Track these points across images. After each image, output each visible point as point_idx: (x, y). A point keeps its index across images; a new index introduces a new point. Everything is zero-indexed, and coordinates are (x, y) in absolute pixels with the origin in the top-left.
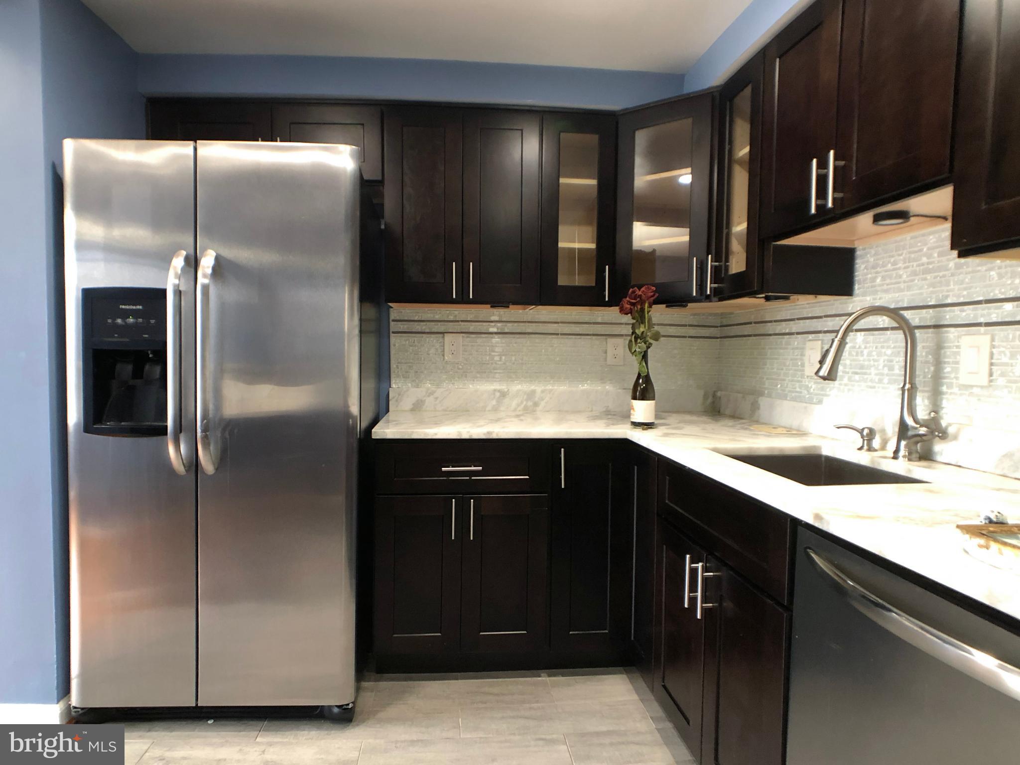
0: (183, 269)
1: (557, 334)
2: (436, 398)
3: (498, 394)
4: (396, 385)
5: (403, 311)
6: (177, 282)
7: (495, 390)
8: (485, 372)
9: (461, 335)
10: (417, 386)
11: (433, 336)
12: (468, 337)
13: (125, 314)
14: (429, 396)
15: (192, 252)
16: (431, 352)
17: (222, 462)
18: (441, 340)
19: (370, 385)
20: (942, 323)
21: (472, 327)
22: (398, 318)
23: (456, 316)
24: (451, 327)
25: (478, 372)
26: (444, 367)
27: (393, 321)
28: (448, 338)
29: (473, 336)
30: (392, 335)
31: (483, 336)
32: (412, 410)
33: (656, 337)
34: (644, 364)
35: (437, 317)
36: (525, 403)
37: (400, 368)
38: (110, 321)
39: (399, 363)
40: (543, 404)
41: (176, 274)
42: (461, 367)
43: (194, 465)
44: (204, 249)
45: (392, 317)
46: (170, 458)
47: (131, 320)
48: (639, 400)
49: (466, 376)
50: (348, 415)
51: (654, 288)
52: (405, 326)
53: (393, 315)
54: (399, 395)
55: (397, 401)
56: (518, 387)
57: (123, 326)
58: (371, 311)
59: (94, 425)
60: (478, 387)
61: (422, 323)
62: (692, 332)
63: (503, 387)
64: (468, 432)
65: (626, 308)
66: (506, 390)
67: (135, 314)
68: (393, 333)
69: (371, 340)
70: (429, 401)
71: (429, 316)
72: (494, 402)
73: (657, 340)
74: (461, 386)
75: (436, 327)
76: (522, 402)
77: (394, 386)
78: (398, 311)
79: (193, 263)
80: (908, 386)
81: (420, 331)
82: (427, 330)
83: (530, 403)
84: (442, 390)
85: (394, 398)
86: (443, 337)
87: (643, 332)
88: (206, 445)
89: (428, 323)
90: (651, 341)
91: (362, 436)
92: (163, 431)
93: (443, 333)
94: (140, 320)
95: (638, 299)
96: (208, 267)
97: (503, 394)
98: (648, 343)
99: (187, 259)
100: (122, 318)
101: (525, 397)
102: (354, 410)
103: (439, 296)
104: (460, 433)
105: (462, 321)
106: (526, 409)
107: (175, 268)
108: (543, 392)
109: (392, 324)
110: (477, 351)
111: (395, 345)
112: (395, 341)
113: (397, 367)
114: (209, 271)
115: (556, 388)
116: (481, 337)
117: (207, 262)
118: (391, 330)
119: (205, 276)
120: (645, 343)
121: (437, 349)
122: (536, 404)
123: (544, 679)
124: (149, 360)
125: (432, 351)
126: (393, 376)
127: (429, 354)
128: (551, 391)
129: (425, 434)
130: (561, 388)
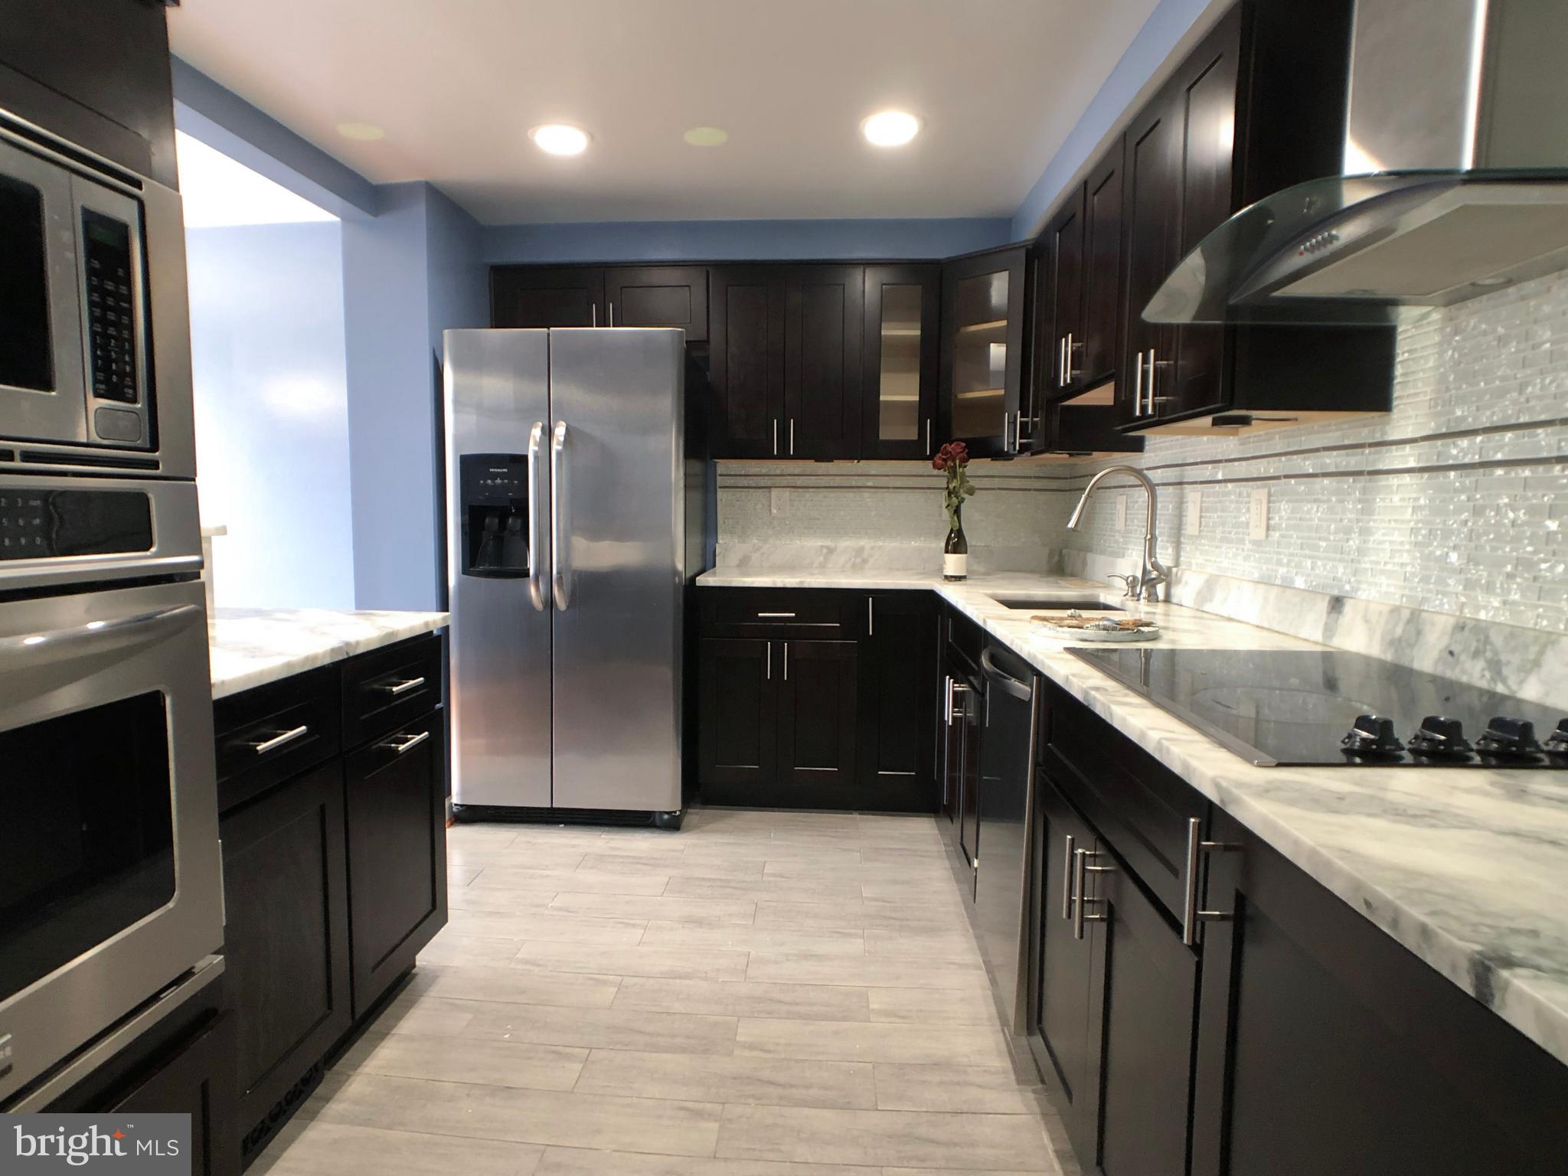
0: (540, 438)
1: (889, 488)
2: (763, 554)
3: (825, 551)
4: (723, 541)
5: (730, 466)
6: (536, 448)
7: (822, 547)
8: (812, 528)
9: (789, 489)
10: (744, 542)
11: (760, 490)
12: (795, 492)
13: (494, 476)
14: (755, 552)
15: (547, 423)
16: (757, 507)
17: (572, 602)
18: (768, 494)
19: (696, 540)
20: (1185, 480)
21: (799, 481)
22: (725, 473)
23: (783, 470)
24: (778, 481)
25: (805, 528)
26: (770, 522)
27: (720, 475)
28: (775, 492)
29: (800, 490)
30: (719, 490)
31: (811, 490)
32: (739, 566)
33: (971, 492)
34: (956, 518)
35: (764, 471)
36: (853, 559)
37: (726, 523)
38: (482, 482)
39: (725, 518)
40: (872, 561)
41: (535, 441)
42: (788, 523)
43: (550, 603)
44: (556, 421)
45: (719, 472)
46: (531, 596)
47: (498, 481)
48: (951, 553)
49: (793, 533)
50: (675, 572)
51: (964, 444)
52: (732, 482)
53: (719, 471)
54: (726, 550)
55: (724, 557)
56: (846, 544)
57: (493, 486)
58: (697, 466)
59: (470, 567)
60: (805, 543)
61: (749, 478)
62: (1038, 484)
63: (828, 543)
64: (782, 582)
65: (939, 464)
66: (833, 546)
67: (502, 476)
68: (720, 487)
69: (697, 496)
70: (755, 556)
71: (753, 471)
72: (821, 559)
73: (971, 494)
74: (788, 542)
75: (762, 481)
76: (850, 559)
77: (720, 541)
78: (724, 466)
79: (548, 432)
80: (1149, 537)
81: (746, 485)
82: (754, 485)
83: (859, 560)
84: (768, 546)
85: (720, 553)
86: (770, 492)
87: (954, 487)
88: (560, 585)
89: (755, 478)
90: (965, 496)
91: (687, 583)
92: (525, 574)
93: (770, 487)
94: (506, 481)
95: (949, 455)
96: (561, 436)
97: (831, 551)
98: (960, 498)
99: (543, 429)
100: (491, 480)
101: (854, 554)
102: (680, 567)
103: (762, 453)
104: (774, 582)
105: (789, 475)
106: (854, 566)
107: (534, 437)
108: (872, 548)
109: (719, 478)
110: (805, 506)
111: (721, 500)
112: (722, 496)
113: (724, 522)
114: (562, 439)
115: (886, 544)
116: (808, 492)
117: (560, 431)
118: (718, 484)
119: (558, 444)
120: (957, 498)
121: (763, 505)
122: (865, 561)
123: (856, 816)
124: (512, 515)
125: (759, 506)
126: (719, 531)
127: (755, 509)
128: (880, 547)
129: (744, 582)
130: (891, 545)
